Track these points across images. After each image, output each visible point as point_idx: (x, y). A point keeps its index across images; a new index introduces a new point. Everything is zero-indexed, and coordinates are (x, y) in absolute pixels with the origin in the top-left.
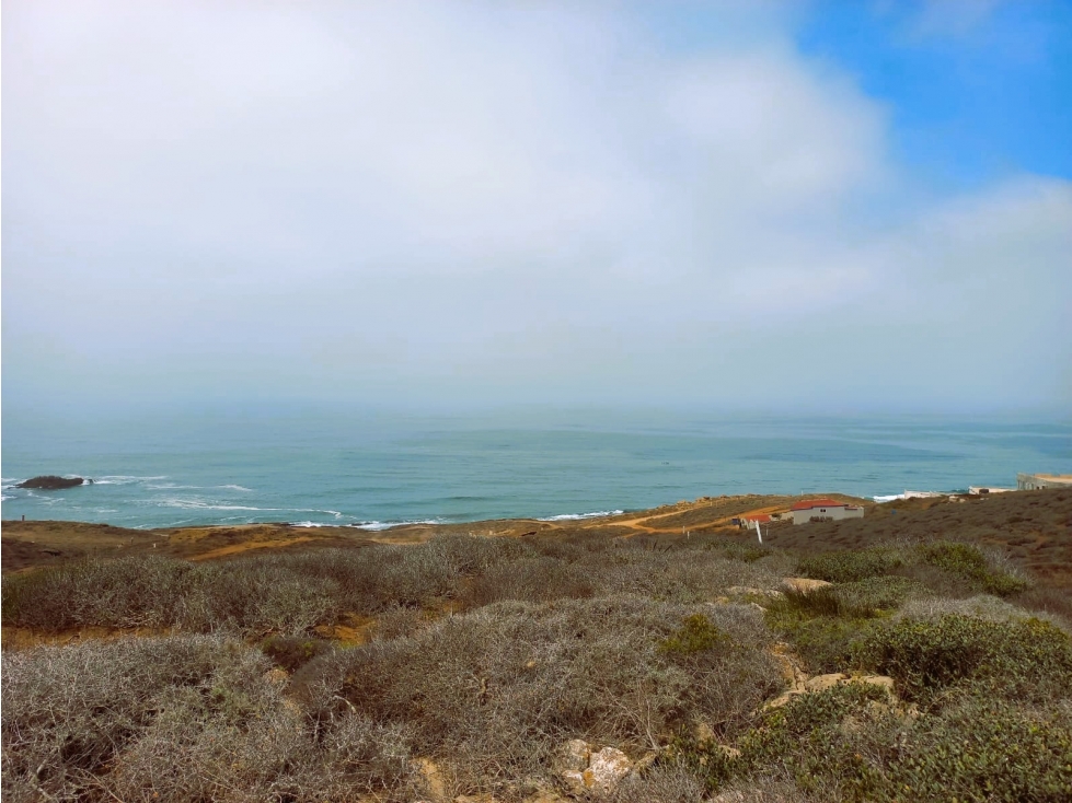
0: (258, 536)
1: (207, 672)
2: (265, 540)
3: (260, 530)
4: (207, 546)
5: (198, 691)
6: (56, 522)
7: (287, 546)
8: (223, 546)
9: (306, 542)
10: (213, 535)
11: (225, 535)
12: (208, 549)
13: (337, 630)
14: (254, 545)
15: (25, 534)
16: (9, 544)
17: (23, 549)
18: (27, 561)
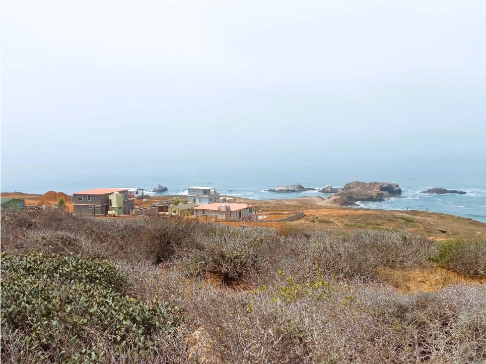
15: (428, 219)
16: (421, 223)
17: (428, 227)
18: (430, 234)
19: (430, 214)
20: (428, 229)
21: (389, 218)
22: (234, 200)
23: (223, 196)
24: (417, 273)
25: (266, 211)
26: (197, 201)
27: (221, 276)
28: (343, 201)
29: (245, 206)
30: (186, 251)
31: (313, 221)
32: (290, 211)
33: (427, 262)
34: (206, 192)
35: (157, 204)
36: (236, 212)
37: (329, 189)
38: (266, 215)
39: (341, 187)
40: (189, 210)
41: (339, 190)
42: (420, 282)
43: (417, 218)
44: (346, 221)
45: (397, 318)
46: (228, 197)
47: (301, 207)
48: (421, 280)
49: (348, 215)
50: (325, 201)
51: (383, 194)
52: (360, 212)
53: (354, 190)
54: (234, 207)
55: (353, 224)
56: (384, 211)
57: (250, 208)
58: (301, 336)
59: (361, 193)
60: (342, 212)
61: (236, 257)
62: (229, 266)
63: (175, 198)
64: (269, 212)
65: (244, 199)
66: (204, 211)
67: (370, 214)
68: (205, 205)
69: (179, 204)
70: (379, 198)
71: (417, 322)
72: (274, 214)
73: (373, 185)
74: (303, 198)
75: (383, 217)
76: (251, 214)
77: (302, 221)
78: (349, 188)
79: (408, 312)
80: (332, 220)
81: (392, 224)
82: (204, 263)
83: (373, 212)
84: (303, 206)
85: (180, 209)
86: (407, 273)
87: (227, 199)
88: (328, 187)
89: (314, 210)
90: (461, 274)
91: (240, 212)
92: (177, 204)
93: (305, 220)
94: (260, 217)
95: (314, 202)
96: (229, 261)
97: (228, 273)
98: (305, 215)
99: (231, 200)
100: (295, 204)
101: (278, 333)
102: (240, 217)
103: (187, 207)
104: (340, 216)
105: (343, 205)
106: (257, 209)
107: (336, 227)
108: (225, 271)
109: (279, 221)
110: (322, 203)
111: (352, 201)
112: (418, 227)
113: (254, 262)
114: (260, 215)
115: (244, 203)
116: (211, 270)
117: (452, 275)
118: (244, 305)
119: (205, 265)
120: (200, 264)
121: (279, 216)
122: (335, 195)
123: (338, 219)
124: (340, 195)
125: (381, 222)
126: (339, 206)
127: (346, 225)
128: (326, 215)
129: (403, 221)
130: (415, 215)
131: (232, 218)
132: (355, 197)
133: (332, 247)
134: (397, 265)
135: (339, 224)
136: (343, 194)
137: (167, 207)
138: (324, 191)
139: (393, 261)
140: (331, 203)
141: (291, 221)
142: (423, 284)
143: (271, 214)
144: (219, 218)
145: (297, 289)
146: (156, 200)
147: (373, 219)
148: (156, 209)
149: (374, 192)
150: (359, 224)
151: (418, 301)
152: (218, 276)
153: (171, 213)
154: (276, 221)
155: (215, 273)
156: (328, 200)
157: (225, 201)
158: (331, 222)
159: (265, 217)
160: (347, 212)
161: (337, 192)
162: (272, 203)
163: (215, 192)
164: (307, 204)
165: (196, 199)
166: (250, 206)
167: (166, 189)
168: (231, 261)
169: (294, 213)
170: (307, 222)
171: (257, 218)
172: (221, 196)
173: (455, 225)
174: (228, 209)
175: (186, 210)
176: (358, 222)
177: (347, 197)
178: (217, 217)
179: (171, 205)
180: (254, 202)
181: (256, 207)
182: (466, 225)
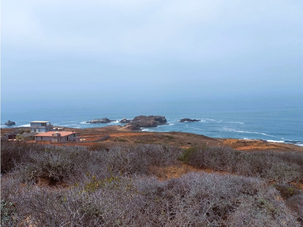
0: (255, 144)
1: (256, 192)
2: (257, 146)
3: (255, 142)
4: (236, 146)
5: (254, 198)
6: (189, 133)
7: (266, 149)
8: (242, 147)
9: (274, 148)
10: (238, 142)
11: (242, 142)
12: (237, 147)
13: (300, 185)
14: (253, 147)
15: (181, 136)
16: (177, 139)
17: (181, 141)
18: (182, 145)
19: (182, 133)
20: (181, 142)
21: (159, 137)
22: (64, 129)
23: (56, 127)
24: (171, 168)
25: (85, 135)
26: (37, 131)
27: (48, 179)
28: (134, 128)
29: (71, 133)
30: (23, 164)
31: (115, 141)
32: (101, 135)
33: (177, 161)
34: (43, 124)
35: (7, 134)
36: (65, 137)
37: (125, 121)
38: (85, 138)
39: (132, 119)
40: (31, 137)
41: (131, 121)
42: (173, 173)
43: (175, 136)
44: (135, 140)
45: (157, 195)
46: (59, 127)
47: (108, 132)
48: (173, 172)
49: (136, 136)
50: (122, 128)
51: (156, 122)
52: (144, 134)
53: (140, 121)
54: (64, 134)
55: (139, 141)
56: (157, 133)
57: (74, 134)
58: (97, 213)
59: (143, 123)
60: (133, 134)
61: (59, 166)
62: (54, 172)
63: (20, 129)
64: (87, 136)
65: (71, 128)
66: (42, 137)
67: (149, 135)
68: (43, 133)
69: (24, 133)
70: (154, 125)
71: (168, 196)
72: (90, 137)
73: (151, 117)
74: (109, 127)
75: (156, 136)
76: (75, 138)
77: (109, 141)
78: (137, 119)
79: (164, 191)
80: (127, 139)
81: (162, 140)
82: (36, 171)
83: (150, 134)
84: (109, 131)
85: (25, 136)
86: (166, 168)
87: (59, 128)
88: (124, 119)
89: (116, 134)
90: (195, 167)
91: (67, 137)
92: (22, 133)
93: (110, 140)
94: (81, 140)
95: (116, 129)
96: (54, 169)
97: (54, 177)
98: (110, 137)
99: (61, 129)
100: (104, 130)
101: (82, 212)
102: (67, 140)
103: (29, 135)
104: (132, 137)
105: (134, 130)
106: (79, 134)
107: (129, 143)
108: (51, 176)
109: (94, 142)
110: (120, 129)
111: (138, 127)
112: (176, 141)
113: (72, 168)
114: (81, 138)
115: (70, 131)
116: (41, 176)
117: (190, 168)
118: (60, 197)
119: (37, 173)
120: (33, 172)
121: (93, 138)
122: (128, 124)
123: (130, 138)
124: (131, 124)
125: (155, 139)
126: (131, 131)
127: (135, 142)
128: (123, 137)
129: (168, 138)
130: (174, 134)
131: (62, 141)
132: (140, 125)
133: (122, 156)
134: (161, 164)
135: (131, 142)
136: (133, 123)
137: (15, 136)
138: (122, 122)
139: (159, 162)
140: (126, 129)
141: (101, 141)
142: (174, 174)
143: (88, 137)
144: (52, 141)
145: (98, 183)
146: (6, 131)
147: (151, 138)
148: (6, 137)
149: (151, 122)
150: (143, 141)
151: (169, 184)
152: (46, 179)
153: (18, 139)
154: (92, 141)
155: (44, 178)
156: (124, 127)
157: (57, 130)
158: (126, 141)
159: (84, 139)
160: (136, 134)
161: (130, 122)
162: (89, 130)
163: (50, 124)
164: (112, 130)
165: (36, 130)
166: (74, 132)
167: (14, 124)
168: (55, 169)
169: (104, 136)
170: (111, 141)
171: (79, 140)
172: (54, 127)
173: (196, 139)
174: (59, 135)
175: (28, 137)
176: (142, 140)
177: (136, 125)
178: (51, 141)
179: (18, 134)
180: (77, 130)
181: (78, 133)
182: (201, 139)
